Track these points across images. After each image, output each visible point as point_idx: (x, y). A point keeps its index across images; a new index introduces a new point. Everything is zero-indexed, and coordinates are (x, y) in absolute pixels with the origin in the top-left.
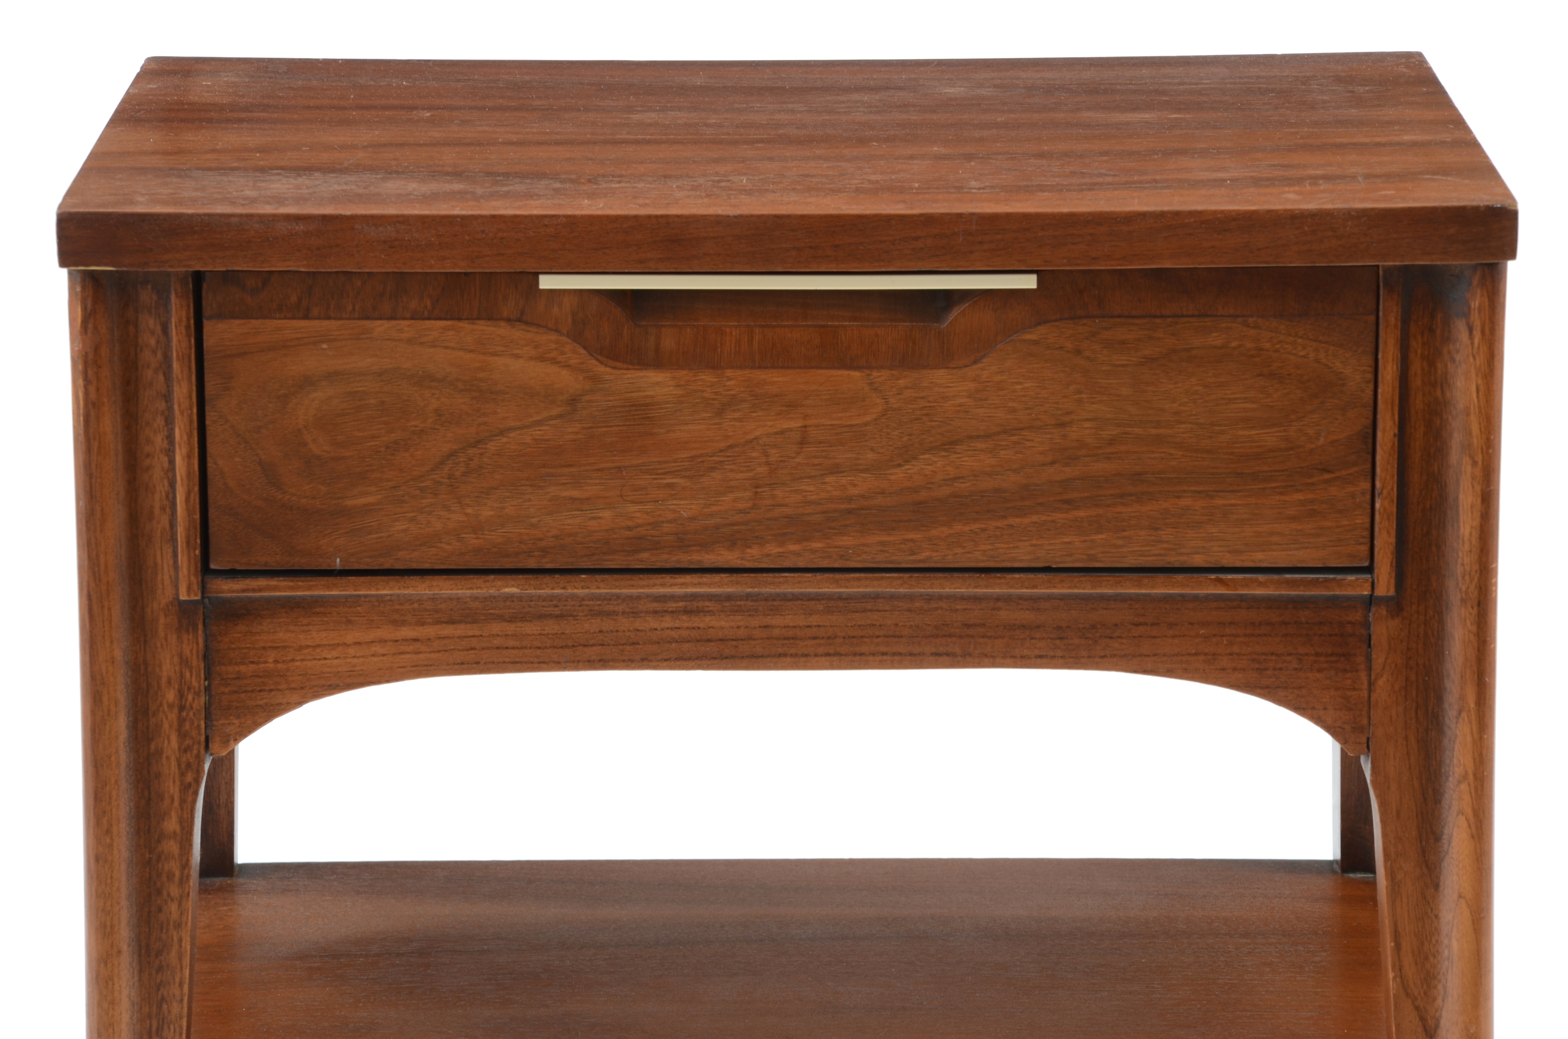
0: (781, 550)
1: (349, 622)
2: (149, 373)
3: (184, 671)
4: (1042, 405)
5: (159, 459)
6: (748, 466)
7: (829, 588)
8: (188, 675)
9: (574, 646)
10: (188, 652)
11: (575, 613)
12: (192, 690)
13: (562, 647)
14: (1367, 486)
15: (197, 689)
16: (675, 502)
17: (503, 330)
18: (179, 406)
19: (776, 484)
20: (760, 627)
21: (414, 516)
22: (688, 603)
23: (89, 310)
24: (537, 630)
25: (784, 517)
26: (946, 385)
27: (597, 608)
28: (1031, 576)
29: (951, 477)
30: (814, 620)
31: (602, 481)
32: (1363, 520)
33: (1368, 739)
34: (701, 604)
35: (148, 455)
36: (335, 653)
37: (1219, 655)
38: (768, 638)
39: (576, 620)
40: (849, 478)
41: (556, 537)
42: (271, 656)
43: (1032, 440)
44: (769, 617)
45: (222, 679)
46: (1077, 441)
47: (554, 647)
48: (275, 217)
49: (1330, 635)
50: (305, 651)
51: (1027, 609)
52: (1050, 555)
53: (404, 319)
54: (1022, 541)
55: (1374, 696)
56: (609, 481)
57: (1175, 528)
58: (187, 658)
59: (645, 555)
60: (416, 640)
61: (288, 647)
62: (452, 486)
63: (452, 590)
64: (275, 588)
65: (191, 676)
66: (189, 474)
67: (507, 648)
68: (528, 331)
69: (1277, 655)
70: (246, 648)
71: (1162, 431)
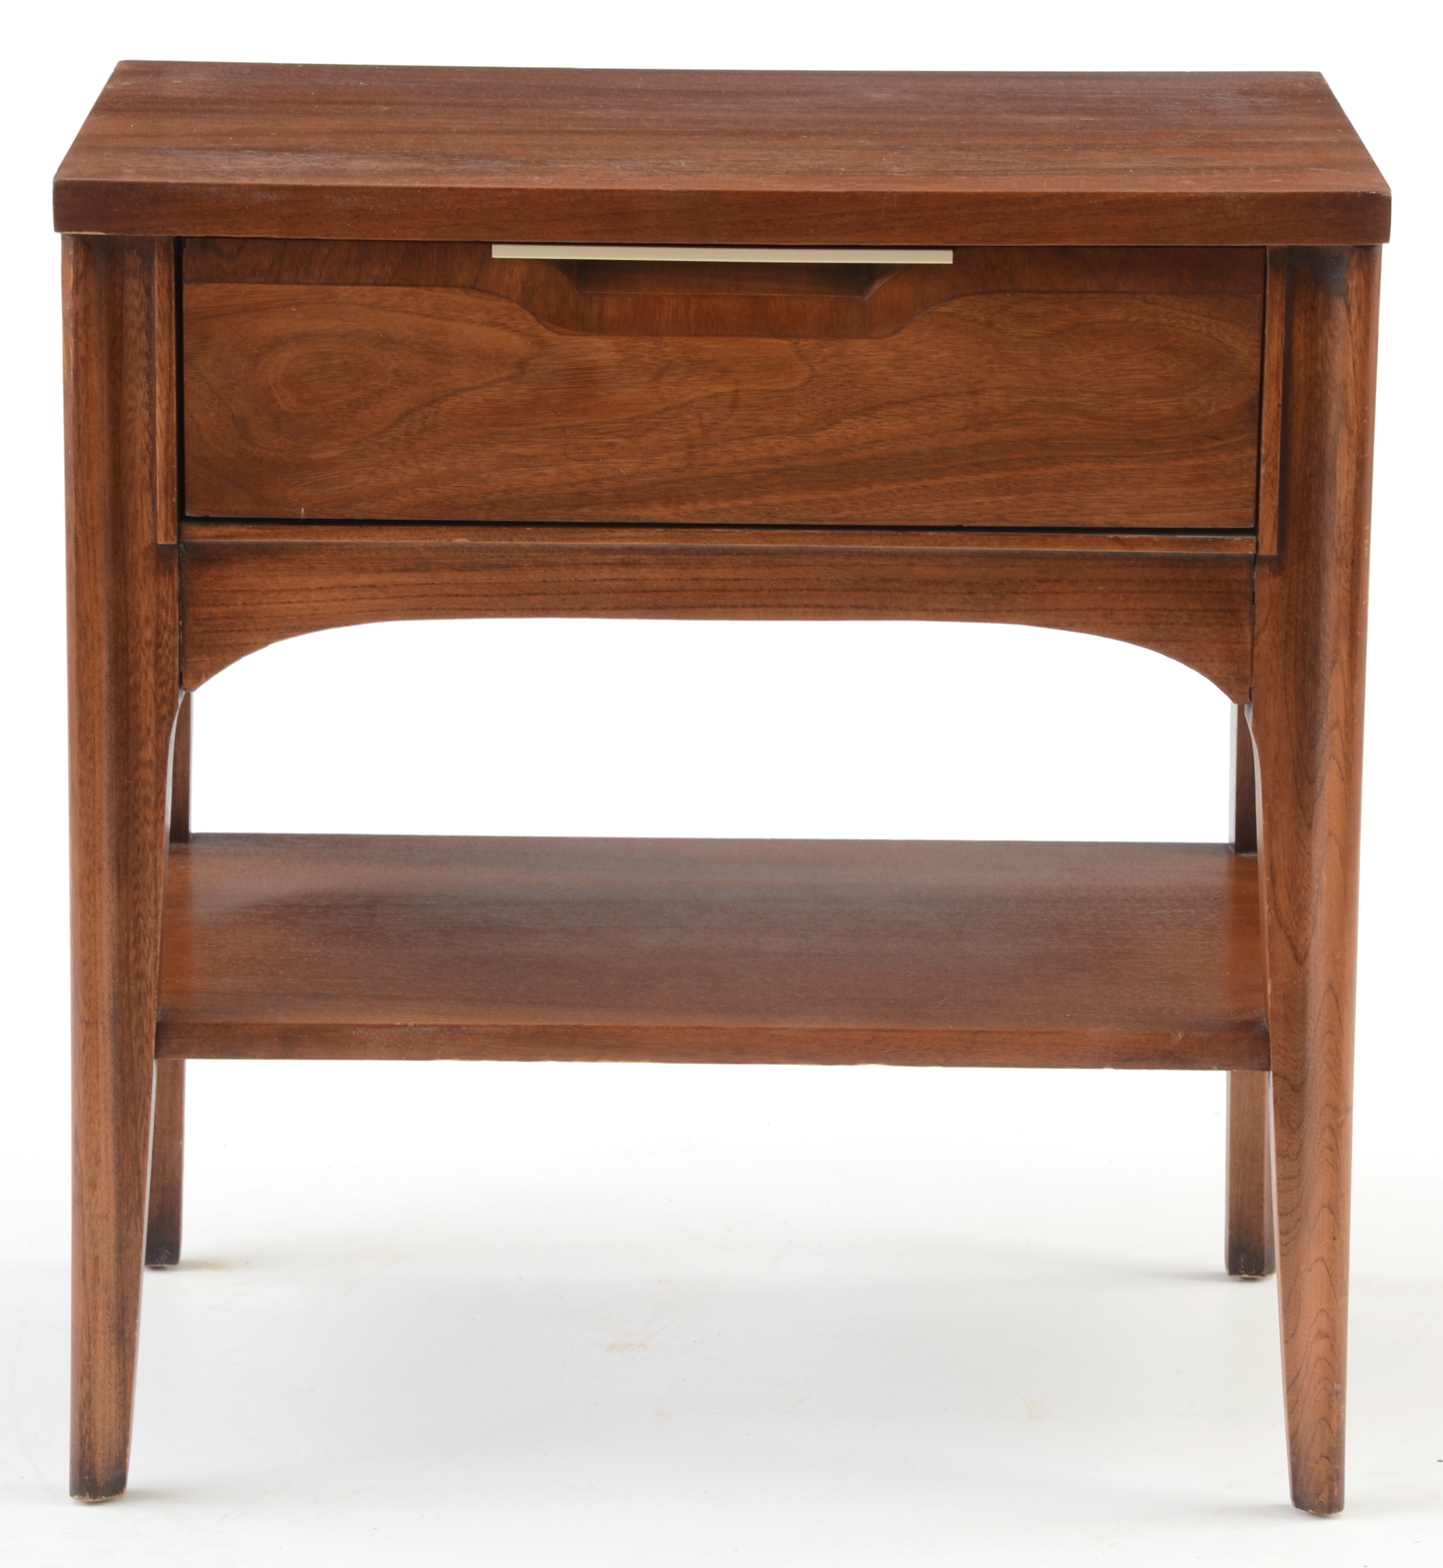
0: (712, 507)
1: (312, 568)
2: (133, 333)
3: (160, 610)
4: (956, 374)
5: (140, 412)
6: (683, 428)
7: (756, 543)
8: (164, 614)
9: (519, 595)
10: (164, 594)
11: (521, 564)
12: (168, 629)
13: (508, 596)
14: (1254, 452)
15: (172, 628)
16: (614, 460)
17: (458, 297)
18: (160, 362)
19: (708, 445)
20: (692, 579)
21: (373, 470)
22: (626, 556)
23: (80, 272)
24: (484, 579)
25: (715, 476)
26: (868, 354)
27: (540, 559)
28: (944, 534)
29: (871, 440)
30: (742, 573)
31: (548, 440)
32: (1250, 484)
33: (1251, 689)
34: (637, 557)
35: (131, 409)
36: (298, 598)
37: (1116, 610)
38: (699, 590)
39: (521, 570)
40: (776, 440)
41: (504, 491)
42: (240, 598)
43: (946, 407)
44: (700, 570)
45: (195, 619)
46: (989, 408)
47: (501, 595)
48: (251, 187)
49: (1218, 592)
50: (271, 595)
51: (940, 566)
52: (962, 515)
53: (367, 285)
54: (936, 501)
55: (1256, 650)
56: (554, 440)
57: (1076, 491)
58: (164, 599)
59: (586, 510)
60: (373, 586)
61: (257, 591)
62: (408, 442)
63: (407, 539)
64: (245, 535)
65: (167, 615)
66: (168, 427)
67: (457, 595)
68: (482, 298)
69: (1169, 610)
70: (217, 591)
71: (1067, 400)
